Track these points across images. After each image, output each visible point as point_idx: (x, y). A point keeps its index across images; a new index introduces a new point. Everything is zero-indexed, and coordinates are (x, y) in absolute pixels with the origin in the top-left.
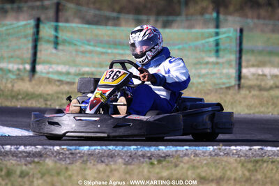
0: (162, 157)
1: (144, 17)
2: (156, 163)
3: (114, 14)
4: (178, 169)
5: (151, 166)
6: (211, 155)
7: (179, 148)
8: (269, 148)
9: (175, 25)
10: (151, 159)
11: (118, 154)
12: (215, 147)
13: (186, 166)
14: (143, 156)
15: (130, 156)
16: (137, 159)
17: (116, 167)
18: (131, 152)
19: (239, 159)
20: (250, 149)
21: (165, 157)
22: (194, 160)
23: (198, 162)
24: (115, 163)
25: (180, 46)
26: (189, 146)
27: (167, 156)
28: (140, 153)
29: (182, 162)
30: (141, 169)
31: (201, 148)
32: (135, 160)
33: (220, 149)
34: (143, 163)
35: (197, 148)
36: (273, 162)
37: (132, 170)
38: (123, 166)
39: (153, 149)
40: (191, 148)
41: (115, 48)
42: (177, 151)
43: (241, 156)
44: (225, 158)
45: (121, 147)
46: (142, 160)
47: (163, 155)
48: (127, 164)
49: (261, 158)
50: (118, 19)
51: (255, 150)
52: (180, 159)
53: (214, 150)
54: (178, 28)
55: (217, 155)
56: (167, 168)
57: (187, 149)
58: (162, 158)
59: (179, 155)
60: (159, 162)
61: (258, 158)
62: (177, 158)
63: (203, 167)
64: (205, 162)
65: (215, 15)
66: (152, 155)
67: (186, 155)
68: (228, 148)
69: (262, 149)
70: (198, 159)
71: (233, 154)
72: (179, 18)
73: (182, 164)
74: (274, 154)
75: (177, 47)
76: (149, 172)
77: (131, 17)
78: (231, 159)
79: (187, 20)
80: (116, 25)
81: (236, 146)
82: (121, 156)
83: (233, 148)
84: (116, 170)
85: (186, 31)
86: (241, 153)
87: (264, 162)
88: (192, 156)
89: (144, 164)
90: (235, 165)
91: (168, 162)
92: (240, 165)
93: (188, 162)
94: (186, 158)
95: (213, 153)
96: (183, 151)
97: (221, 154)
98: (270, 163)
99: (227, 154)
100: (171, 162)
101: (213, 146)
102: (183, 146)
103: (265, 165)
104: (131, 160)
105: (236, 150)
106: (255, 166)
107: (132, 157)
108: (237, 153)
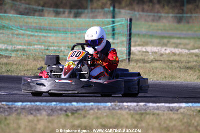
1: (61, 10)
2: (70, 114)
3: (40, 8)
4: (86, 119)
5: (66, 117)
6: (109, 109)
7: (87, 104)
8: (151, 104)
9: (83, 16)
10: (66, 112)
11: (43, 108)
12: (113, 103)
13: (92, 117)
14: (61, 109)
15: (52, 110)
16: (57, 112)
17: (42, 117)
18: (52, 106)
19: (129, 112)
20: (138, 105)
22: (97, 113)
23: (100, 114)
24: (41, 114)
26: (94, 102)
27: (78, 110)
28: (59, 108)
29: (89, 114)
30: (59, 119)
31: (102, 104)
32: (55, 112)
33: (116, 105)
34: (61, 114)
35: (99, 104)
36: (153, 114)
37: (53, 119)
38: (47, 117)
39: (68, 104)
40: (96, 104)
41: (41, 32)
42: (85, 106)
43: (131, 110)
44: (119, 111)
45: (45, 103)
46: (60, 112)
47: (75, 109)
48: (49, 115)
49: (145, 111)
50: (43, 11)
51: (141, 106)
52: (87, 112)
53: (112, 105)
54: (86, 18)
55: (114, 109)
56: (78, 118)
57: (92, 105)
58: (75, 111)
59: (87, 109)
60: (73, 114)
61: (143, 111)
62: (85, 111)
63: (103, 118)
64: (105, 114)
65: (112, 9)
66: (67, 109)
67: (92, 109)
68: (121, 104)
69: (146, 105)
70: (100, 112)
71: (125, 108)
72: (86, 11)
74: (154, 108)
76: (65, 121)
77: (52, 9)
78: (124, 112)
79: (92, 12)
80: (41, 16)
81: (127, 102)
82: (45, 110)
83: (125, 104)
84: (41, 119)
85: (92, 20)
86: (131, 108)
87: (147, 114)
88: (96, 110)
89: (62, 116)
90: (127, 116)
91: (79, 114)
92: (130, 116)
93: (93, 114)
94: (92, 111)
95: (111, 108)
96: (89, 106)
97: (117, 108)
98: (151, 115)
99: (121, 108)
100: (81, 114)
101: (111, 102)
102: (89, 102)
103: (148, 116)
104: (52, 113)
105: (128, 105)
106: (141, 117)
107: (53, 110)
108: (129, 108)
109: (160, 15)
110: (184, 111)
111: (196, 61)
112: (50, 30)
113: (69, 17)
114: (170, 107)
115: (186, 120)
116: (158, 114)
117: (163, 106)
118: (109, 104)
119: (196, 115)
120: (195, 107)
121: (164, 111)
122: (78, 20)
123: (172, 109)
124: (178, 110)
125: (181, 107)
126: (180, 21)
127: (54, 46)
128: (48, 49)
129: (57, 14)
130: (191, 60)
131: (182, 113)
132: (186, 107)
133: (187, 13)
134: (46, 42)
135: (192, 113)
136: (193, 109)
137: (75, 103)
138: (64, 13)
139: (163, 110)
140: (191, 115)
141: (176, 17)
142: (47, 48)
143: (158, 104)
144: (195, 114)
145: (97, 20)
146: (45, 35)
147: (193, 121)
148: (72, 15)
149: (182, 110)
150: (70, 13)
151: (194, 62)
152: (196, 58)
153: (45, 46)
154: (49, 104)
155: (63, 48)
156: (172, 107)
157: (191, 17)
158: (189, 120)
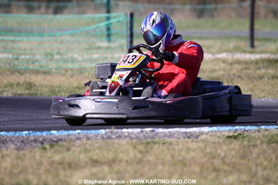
0: (54, 141)
1: (35, 4)
2: (48, 147)
3: (5, 2)
4: (70, 152)
5: (43, 151)
6: (103, 138)
7: (71, 132)
8: (160, 130)
9: (66, 11)
10: (43, 144)
11: (10, 140)
12: (107, 130)
13: (79, 149)
14: (35, 141)
15: (22, 141)
16: (29, 144)
17: (9, 152)
18: (23, 137)
19: (130, 141)
20: (142, 132)
21: (57, 142)
22: (86, 144)
23: (91, 145)
24: (7, 148)
25: (72, 32)
26: (81, 129)
27: (59, 140)
28: (32, 138)
29: (73, 145)
30: (33, 154)
31: (93, 131)
32: (27, 145)
33: (112, 132)
34: (35, 147)
35: (89, 132)
36: (164, 143)
38: (16, 152)
39: (45, 134)
40: (83, 131)
41: (6, 35)
42: (69, 135)
43: (133, 138)
44: (117, 141)
45: (13, 133)
46: (34, 145)
47: (55, 139)
48: (18, 149)
49: (153, 140)
50: (9, 5)
51: (147, 132)
52: (72, 143)
53: (106, 133)
54: (69, 13)
55: (109, 138)
56: (59, 152)
57: (79, 133)
58: (54, 143)
59: (71, 139)
60: (52, 146)
61: (149, 140)
62: (69, 142)
63: (94, 150)
64: (97, 145)
65: (106, 1)
66: (44, 140)
67: (78, 139)
68: (119, 130)
69: (153, 131)
70: (90, 142)
71: (125, 137)
72: (70, 4)
73: (74, 148)
74: (165, 135)
75: (67, 33)
76: (41, 156)
77: (22, 3)
78: (123, 142)
79: (78, 6)
80: (7, 12)
81: (127, 128)
82: (13, 142)
83: (125, 130)
84: (7, 155)
85: (77, 16)
86: (133, 136)
87: (155, 143)
88: (84, 140)
89: (36, 149)
90: (127, 147)
91: (60, 146)
92: (132, 147)
93: (80, 146)
94: (78, 142)
95: (105, 137)
96: (75, 135)
97: (114, 136)
98: (161, 144)
99: (119, 137)
100: (64, 146)
101: (105, 129)
102: (75, 130)
103: (156, 146)
104: (23, 146)
105: (128, 132)
106: (146, 148)
107: (24, 142)
108: (129, 136)
109: (172, 7)
110: (206, 138)
111: (224, 70)
112: (20, 32)
113: (46, 13)
114: (186, 133)
115: (208, 150)
116: (171, 144)
117: (177, 132)
118: (103, 131)
119: (223, 142)
120: (221, 132)
121: (179, 138)
122: (58, 16)
123: (189, 136)
124: (197, 137)
125: (202, 133)
126: (200, 14)
127: (26, 54)
128: (17, 59)
129: (30, 9)
130: (217, 67)
131: (203, 141)
132: (209, 132)
133: (210, 4)
134: (13, 49)
135: (217, 140)
136: (218, 134)
137: (54, 132)
138: (39, 7)
139: (176, 138)
140: (215, 143)
141: (195, 10)
142: (15, 57)
143: (170, 130)
144: (221, 141)
145: (84, 16)
146: (12, 38)
147: (219, 151)
148: (51, 10)
149: (203, 137)
150: (48, 7)
151: (220, 70)
152: (223, 65)
153: (13, 54)
154: (17, 134)
155: (38, 57)
156: (190, 132)
157: (216, 9)
158: (213, 150)
